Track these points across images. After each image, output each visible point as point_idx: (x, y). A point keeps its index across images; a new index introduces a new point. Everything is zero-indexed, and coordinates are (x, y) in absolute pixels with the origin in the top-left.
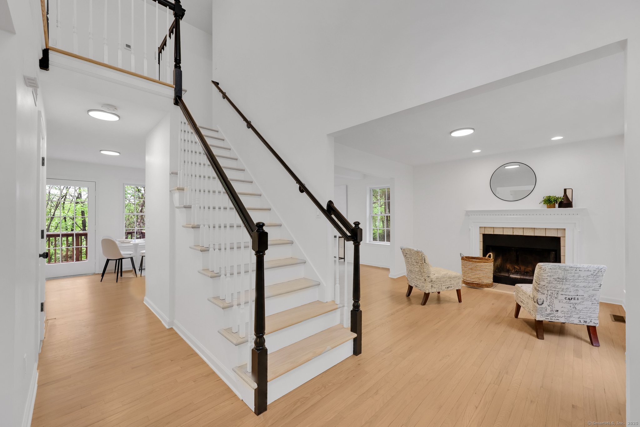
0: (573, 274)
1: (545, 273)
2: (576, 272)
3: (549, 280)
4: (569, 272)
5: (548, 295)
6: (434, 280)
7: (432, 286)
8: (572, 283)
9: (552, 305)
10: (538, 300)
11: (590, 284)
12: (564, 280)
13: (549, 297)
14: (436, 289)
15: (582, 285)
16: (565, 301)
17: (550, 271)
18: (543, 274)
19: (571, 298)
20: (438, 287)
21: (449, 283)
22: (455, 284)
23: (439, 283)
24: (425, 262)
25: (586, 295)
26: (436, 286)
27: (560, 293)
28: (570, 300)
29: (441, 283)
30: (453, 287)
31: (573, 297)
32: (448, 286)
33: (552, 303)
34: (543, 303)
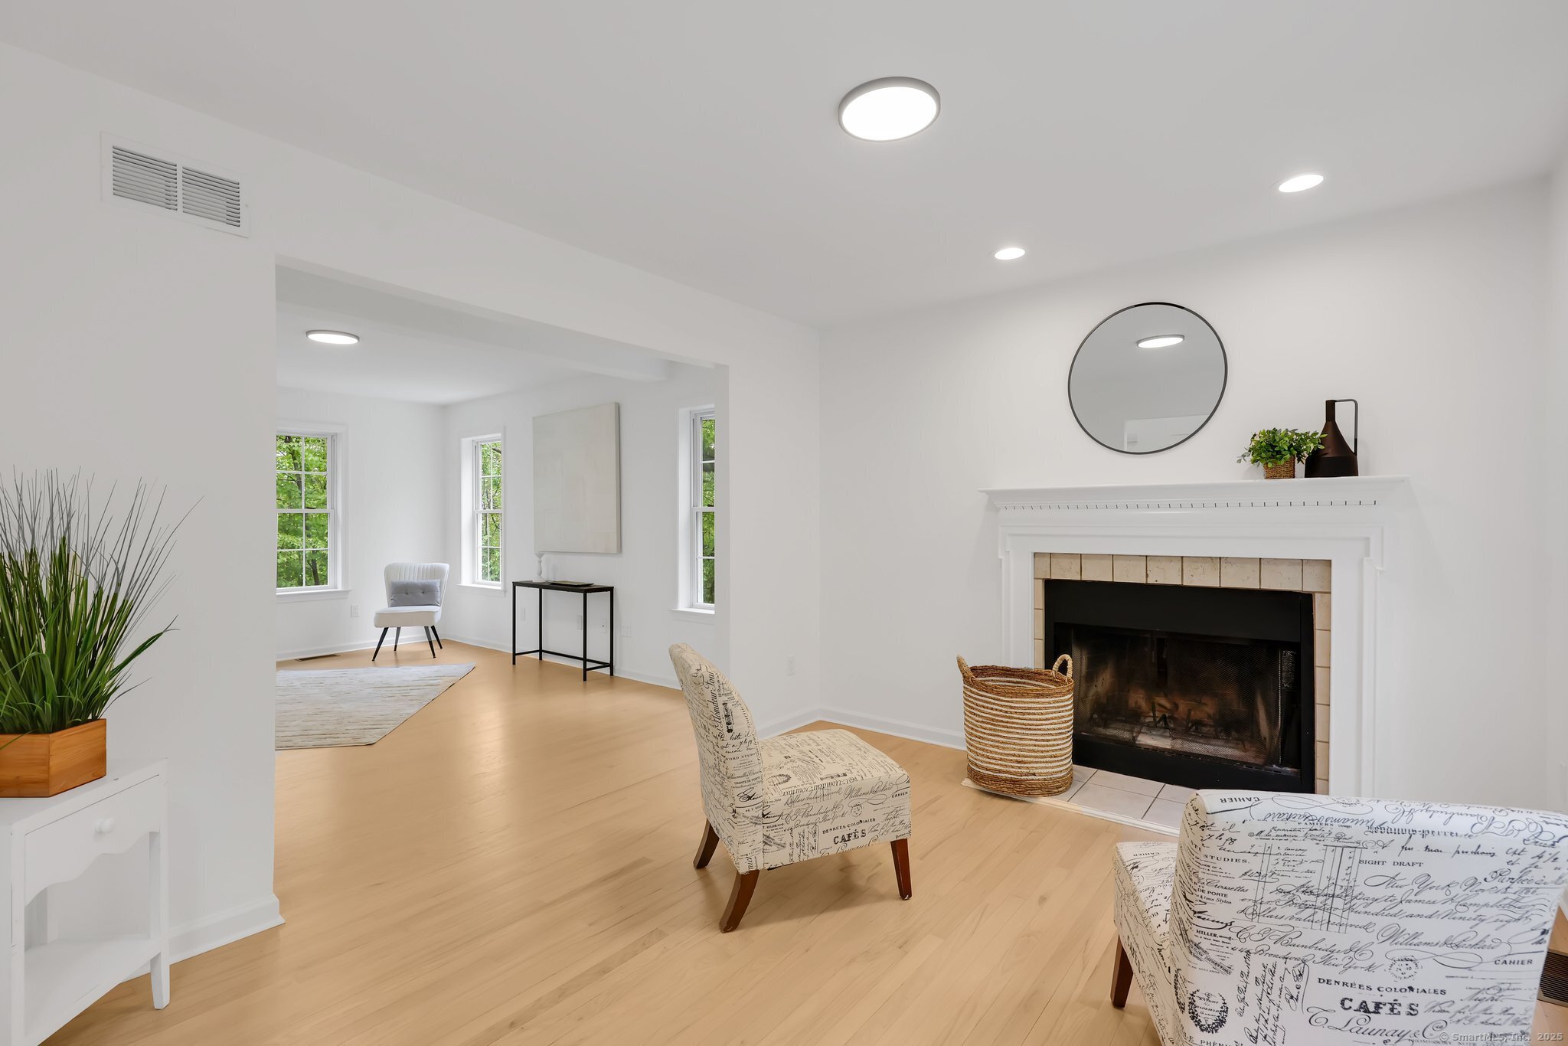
0: (1390, 870)
1: (1230, 855)
2: (1406, 857)
3: (1251, 895)
4: (1367, 855)
5: (1251, 980)
6: (774, 809)
7: (767, 840)
8: (1382, 922)
9: (1270, 1034)
10: (1198, 1002)
11: (1483, 929)
12: (1338, 903)
13: (1254, 991)
14: (788, 849)
15: (1436, 930)
16: (1340, 1017)
17: (1260, 845)
18: (1220, 864)
19: (1378, 1005)
20: (796, 839)
21: (850, 819)
22: (880, 818)
23: (804, 821)
24: (730, 731)
25: (1458, 992)
26: (787, 838)
27: (1316, 971)
28: (1367, 1011)
29: (812, 819)
30: (869, 836)
31: (1388, 998)
32: (845, 832)
33: (1270, 1025)
34: (1221, 1022)
